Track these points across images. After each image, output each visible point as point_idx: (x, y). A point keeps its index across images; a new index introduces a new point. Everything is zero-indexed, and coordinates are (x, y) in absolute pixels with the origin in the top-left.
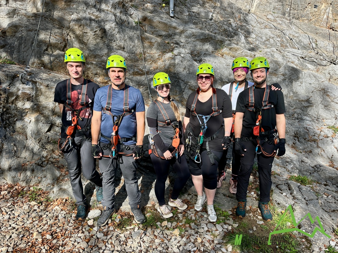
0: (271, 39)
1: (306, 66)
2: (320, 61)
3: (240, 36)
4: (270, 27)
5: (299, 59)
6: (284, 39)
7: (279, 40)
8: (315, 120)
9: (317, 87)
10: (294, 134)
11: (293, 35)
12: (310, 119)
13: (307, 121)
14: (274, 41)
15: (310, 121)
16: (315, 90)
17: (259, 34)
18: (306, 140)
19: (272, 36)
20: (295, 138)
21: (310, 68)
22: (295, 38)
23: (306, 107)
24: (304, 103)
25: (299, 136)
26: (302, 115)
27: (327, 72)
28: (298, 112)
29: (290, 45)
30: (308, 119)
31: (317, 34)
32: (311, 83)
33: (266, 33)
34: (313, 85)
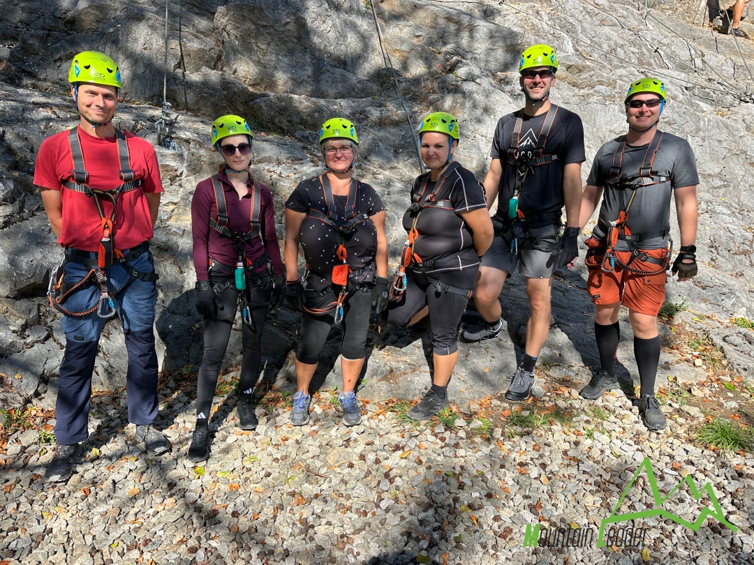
0: (619, 49)
1: (698, 105)
2: (720, 95)
3: (566, 42)
4: (611, 23)
5: (683, 91)
6: (644, 50)
7: (636, 50)
8: (737, 214)
9: (732, 148)
10: (710, 241)
11: (658, 41)
12: (729, 212)
13: (725, 216)
14: (625, 52)
15: (729, 215)
16: (729, 155)
17: (594, 37)
18: (731, 252)
19: (620, 42)
20: (712, 249)
21: (705, 109)
22: (665, 48)
23: (716, 188)
24: (713, 180)
25: (717, 246)
26: (714, 203)
27: (739, 117)
28: (707, 198)
29: (655, 61)
30: (725, 211)
31: (694, 39)
32: (721, 139)
33: (606, 36)
34: (725, 144)
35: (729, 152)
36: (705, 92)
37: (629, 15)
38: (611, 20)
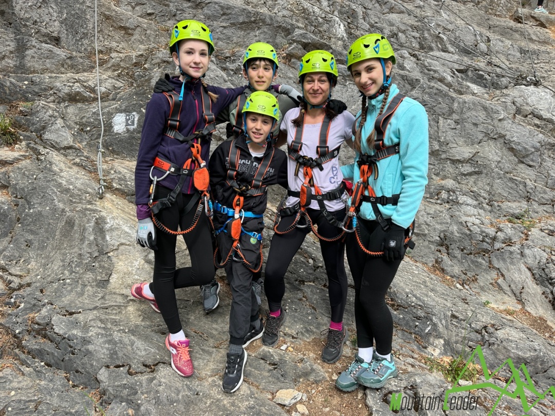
0: (400, 34)
1: (469, 87)
2: (496, 78)
3: (337, 25)
5: (454, 74)
6: (426, 35)
7: (417, 35)
8: (485, 205)
9: (489, 132)
10: (438, 238)
11: (443, 27)
12: (475, 203)
13: (469, 208)
14: (407, 37)
15: (475, 207)
16: (486, 139)
17: (376, 23)
18: (465, 251)
19: (403, 28)
20: (440, 248)
21: (476, 92)
22: (448, 33)
23: (465, 175)
24: (462, 166)
25: (448, 244)
26: (458, 193)
27: (509, 100)
28: (450, 187)
29: (437, 46)
30: (469, 201)
31: (490, 28)
32: (478, 122)
33: (390, 22)
34: (480, 128)
35: (486, 136)
36: (478, 74)
37: (426, 5)
38: (399, 8)
